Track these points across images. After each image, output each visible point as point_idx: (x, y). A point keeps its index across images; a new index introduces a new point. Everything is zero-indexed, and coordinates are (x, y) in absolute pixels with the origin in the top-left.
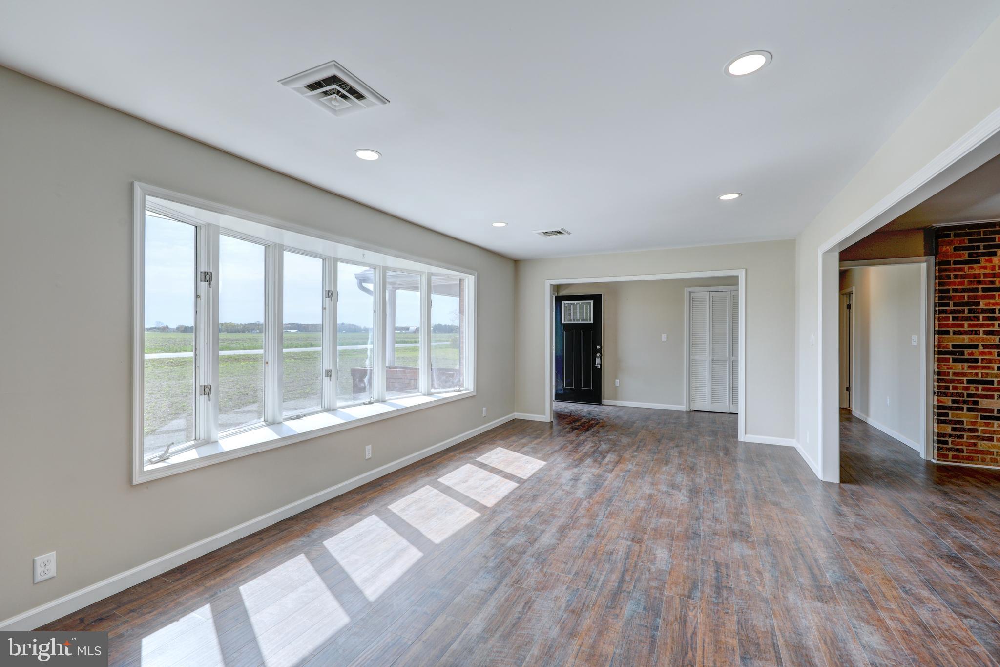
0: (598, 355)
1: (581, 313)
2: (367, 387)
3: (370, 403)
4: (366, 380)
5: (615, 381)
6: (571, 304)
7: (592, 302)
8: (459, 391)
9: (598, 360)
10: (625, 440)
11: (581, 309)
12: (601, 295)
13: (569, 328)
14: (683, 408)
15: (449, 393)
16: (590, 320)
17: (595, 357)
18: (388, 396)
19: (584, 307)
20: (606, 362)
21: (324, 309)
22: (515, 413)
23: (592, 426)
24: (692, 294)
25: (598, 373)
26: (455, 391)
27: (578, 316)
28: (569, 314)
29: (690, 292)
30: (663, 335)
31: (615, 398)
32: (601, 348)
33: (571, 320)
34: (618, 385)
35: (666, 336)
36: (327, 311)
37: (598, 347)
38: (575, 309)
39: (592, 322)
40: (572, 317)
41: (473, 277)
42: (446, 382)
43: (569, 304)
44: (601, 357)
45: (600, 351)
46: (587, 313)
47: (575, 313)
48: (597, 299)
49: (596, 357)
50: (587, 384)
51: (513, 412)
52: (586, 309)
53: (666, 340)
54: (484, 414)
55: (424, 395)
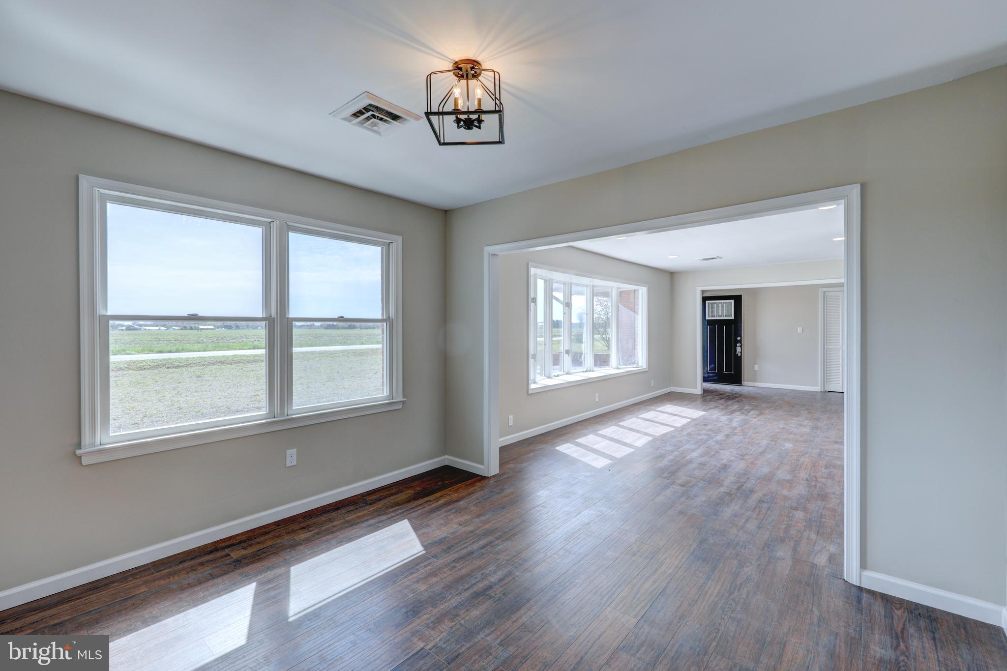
0: (738, 345)
1: (723, 310)
2: (583, 362)
3: (586, 371)
4: (583, 357)
5: (754, 366)
6: (714, 303)
7: (733, 301)
8: (637, 367)
9: (739, 349)
10: (764, 405)
11: (723, 307)
12: (741, 295)
13: (712, 323)
14: (818, 389)
15: (631, 368)
16: (731, 316)
17: (735, 346)
18: (595, 369)
19: (725, 306)
20: (745, 350)
21: (564, 313)
22: (672, 388)
23: (736, 397)
24: (826, 294)
25: (739, 360)
26: (634, 367)
27: (720, 313)
28: (712, 312)
29: (824, 292)
30: (799, 328)
31: (755, 381)
32: (741, 339)
33: (714, 317)
34: (757, 369)
35: (801, 329)
36: (566, 315)
37: (739, 338)
38: (717, 307)
39: (733, 318)
40: (715, 313)
41: (646, 288)
42: (627, 361)
43: (711, 303)
44: (741, 346)
45: (740, 341)
46: (728, 311)
47: (717, 311)
48: (738, 299)
49: (737, 346)
50: (729, 368)
51: (670, 386)
52: (728, 307)
53: (801, 332)
54: (652, 385)
55: (615, 369)
